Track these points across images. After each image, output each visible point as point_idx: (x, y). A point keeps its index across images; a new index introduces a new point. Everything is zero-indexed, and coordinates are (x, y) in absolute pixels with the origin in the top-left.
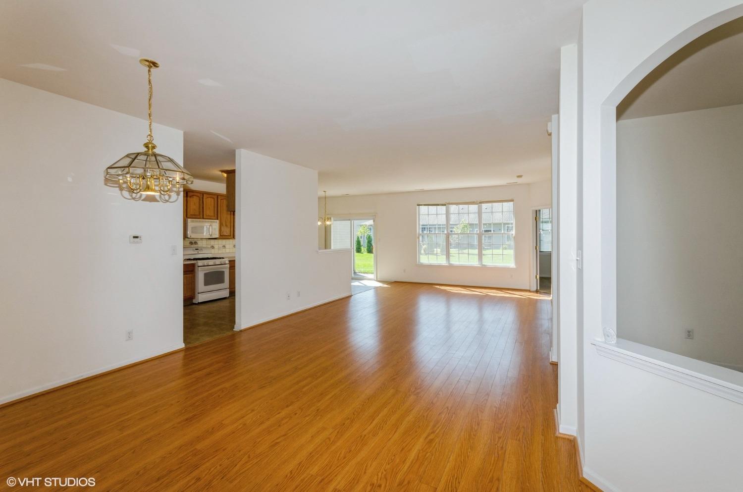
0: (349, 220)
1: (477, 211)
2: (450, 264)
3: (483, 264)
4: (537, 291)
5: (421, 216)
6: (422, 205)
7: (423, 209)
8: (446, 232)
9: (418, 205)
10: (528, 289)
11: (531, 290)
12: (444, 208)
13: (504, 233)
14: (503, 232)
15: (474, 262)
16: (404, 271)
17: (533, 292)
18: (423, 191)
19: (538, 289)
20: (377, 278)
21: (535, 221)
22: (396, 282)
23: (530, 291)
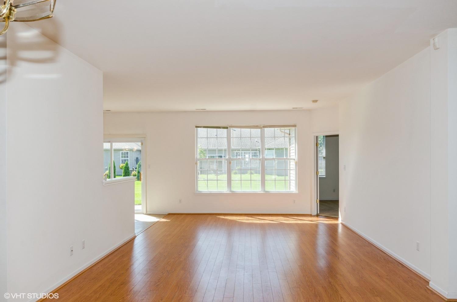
0: (109, 142)
1: (259, 135)
2: (231, 191)
3: (266, 190)
4: (317, 215)
5: (199, 139)
6: (201, 127)
7: (202, 132)
8: (227, 158)
9: (196, 127)
10: (309, 213)
11: (313, 214)
12: (225, 130)
13: (287, 158)
14: (285, 157)
15: (257, 189)
16: (180, 201)
17: (314, 216)
18: (204, 111)
19: (318, 213)
20: (147, 211)
21: (316, 147)
22: (169, 214)
23: (311, 216)
